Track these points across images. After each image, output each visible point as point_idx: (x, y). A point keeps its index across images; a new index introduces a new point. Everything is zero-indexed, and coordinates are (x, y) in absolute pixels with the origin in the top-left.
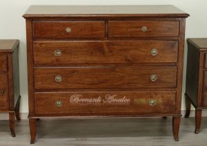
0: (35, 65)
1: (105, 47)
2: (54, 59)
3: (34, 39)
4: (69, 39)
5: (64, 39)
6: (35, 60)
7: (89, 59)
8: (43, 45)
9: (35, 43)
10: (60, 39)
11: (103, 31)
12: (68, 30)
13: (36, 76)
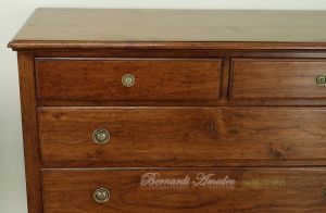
0: (43, 164)
1: (220, 122)
2: (90, 150)
3: (40, 101)
4: (128, 102)
5: (117, 102)
6: (44, 151)
7: (178, 150)
8: (63, 118)
9: (44, 113)
10: (106, 103)
11: (217, 85)
12: (128, 80)
13: (46, 189)
